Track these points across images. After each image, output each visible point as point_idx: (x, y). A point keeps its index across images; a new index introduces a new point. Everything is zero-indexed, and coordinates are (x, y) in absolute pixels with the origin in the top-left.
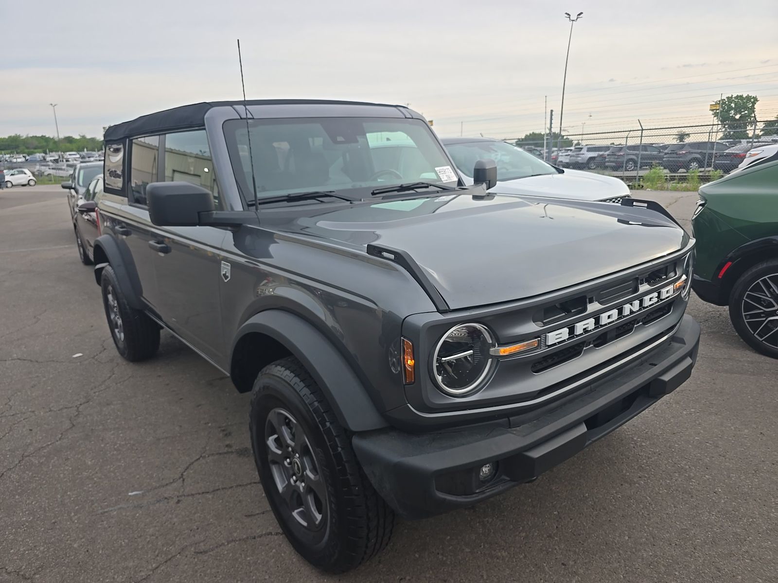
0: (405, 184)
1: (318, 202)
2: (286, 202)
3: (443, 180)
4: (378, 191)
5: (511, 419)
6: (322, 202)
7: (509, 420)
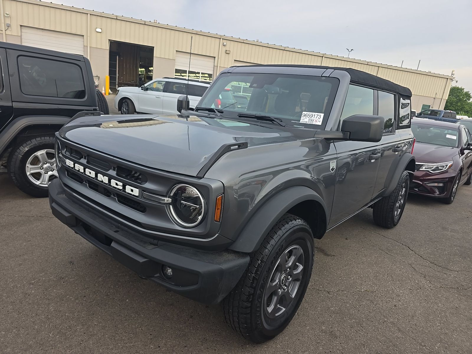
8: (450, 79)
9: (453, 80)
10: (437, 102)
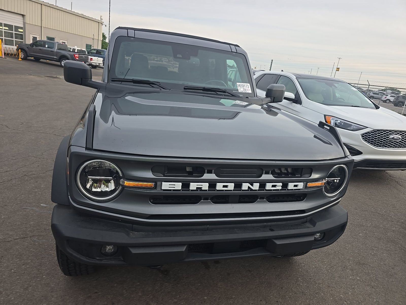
0: (206, 87)
1: (151, 86)
2: (132, 83)
3: (239, 90)
4: (187, 88)
5: (134, 225)
6: (153, 87)
7: (133, 226)
8: (101, 23)
9: (103, 25)
10: (96, 42)
